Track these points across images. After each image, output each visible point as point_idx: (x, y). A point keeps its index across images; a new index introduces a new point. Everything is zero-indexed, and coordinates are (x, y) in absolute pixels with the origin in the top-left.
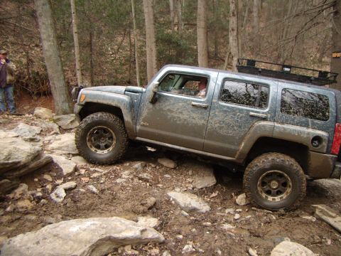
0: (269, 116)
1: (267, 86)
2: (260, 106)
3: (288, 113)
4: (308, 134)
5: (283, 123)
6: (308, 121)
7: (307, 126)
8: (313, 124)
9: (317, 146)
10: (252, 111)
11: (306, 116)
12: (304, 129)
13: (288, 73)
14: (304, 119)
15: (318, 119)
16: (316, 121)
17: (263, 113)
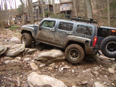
0: (73, 34)
1: (73, 24)
2: (70, 31)
3: (79, 33)
4: (84, 40)
5: (77, 36)
6: (85, 35)
7: (84, 37)
8: (87, 36)
9: (87, 44)
10: (68, 32)
11: (84, 34)
12: (83, 38)
13: (80, 19)
14: (83, 35)
15: (88, 35)
16: (88, 36)
17: (71, 33)
